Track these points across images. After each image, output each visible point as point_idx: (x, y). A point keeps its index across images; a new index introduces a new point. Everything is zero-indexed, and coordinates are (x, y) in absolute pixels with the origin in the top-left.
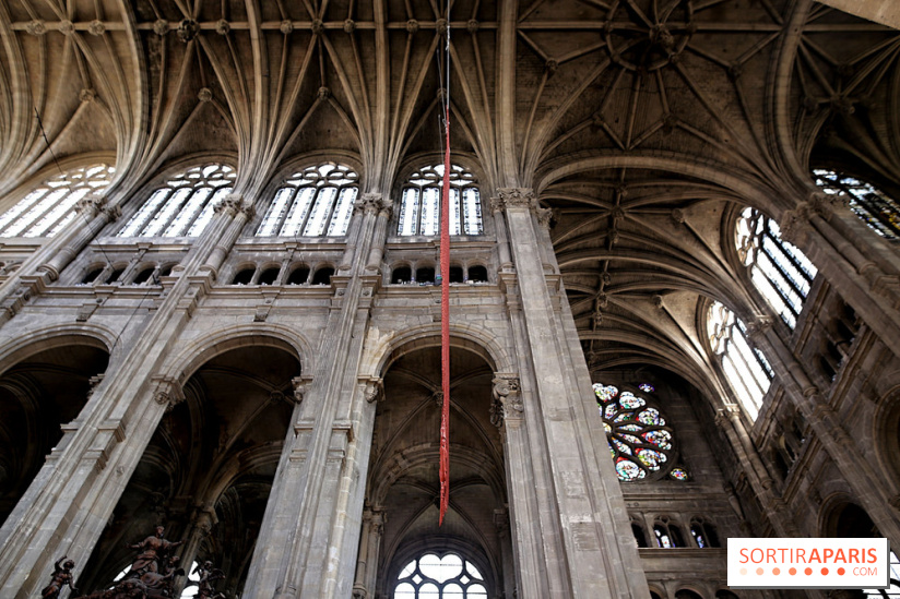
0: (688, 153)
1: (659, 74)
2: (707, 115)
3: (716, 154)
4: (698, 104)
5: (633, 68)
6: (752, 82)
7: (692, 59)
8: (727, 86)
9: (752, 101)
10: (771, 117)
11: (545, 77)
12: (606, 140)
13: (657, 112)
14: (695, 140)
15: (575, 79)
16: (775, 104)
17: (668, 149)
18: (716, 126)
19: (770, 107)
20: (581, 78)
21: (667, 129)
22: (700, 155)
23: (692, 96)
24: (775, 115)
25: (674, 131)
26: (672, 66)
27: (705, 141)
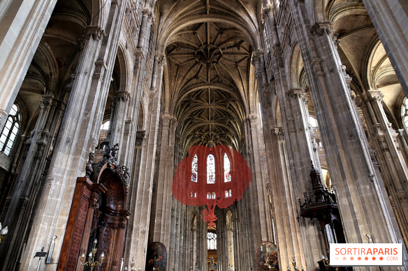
0: (171, 73)
1: (194, 60)
2: (184, 75)
3: (173, 81)
4: (186, 71)
5: (196, 53)
6: (194, 81)
7: (199, 67)
8: (192, 76)
9: (190, 83)
10: (186, 90)
11: (191, 32)
12: (170, 49)
13: (182, 61)
14: (175, 74)
15: (190, 39)
16: (190, 90)
17: (170, 67)
18: (181, 78)
19: (189, 88)
20: (191, 40)
21: (177, 65)
22: (171, 76)
23: (188, 69)
24: (187, 91)
25: (177, 67)
26: (196, 63)
27: (176, 77)
